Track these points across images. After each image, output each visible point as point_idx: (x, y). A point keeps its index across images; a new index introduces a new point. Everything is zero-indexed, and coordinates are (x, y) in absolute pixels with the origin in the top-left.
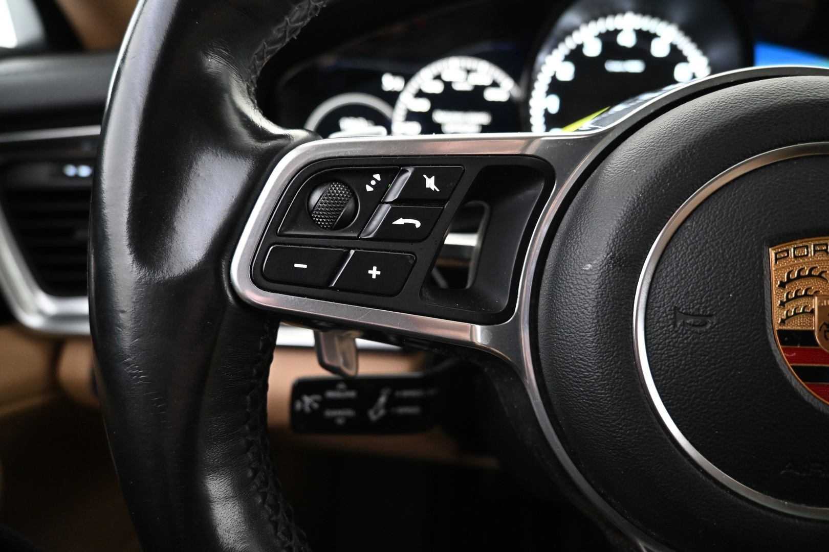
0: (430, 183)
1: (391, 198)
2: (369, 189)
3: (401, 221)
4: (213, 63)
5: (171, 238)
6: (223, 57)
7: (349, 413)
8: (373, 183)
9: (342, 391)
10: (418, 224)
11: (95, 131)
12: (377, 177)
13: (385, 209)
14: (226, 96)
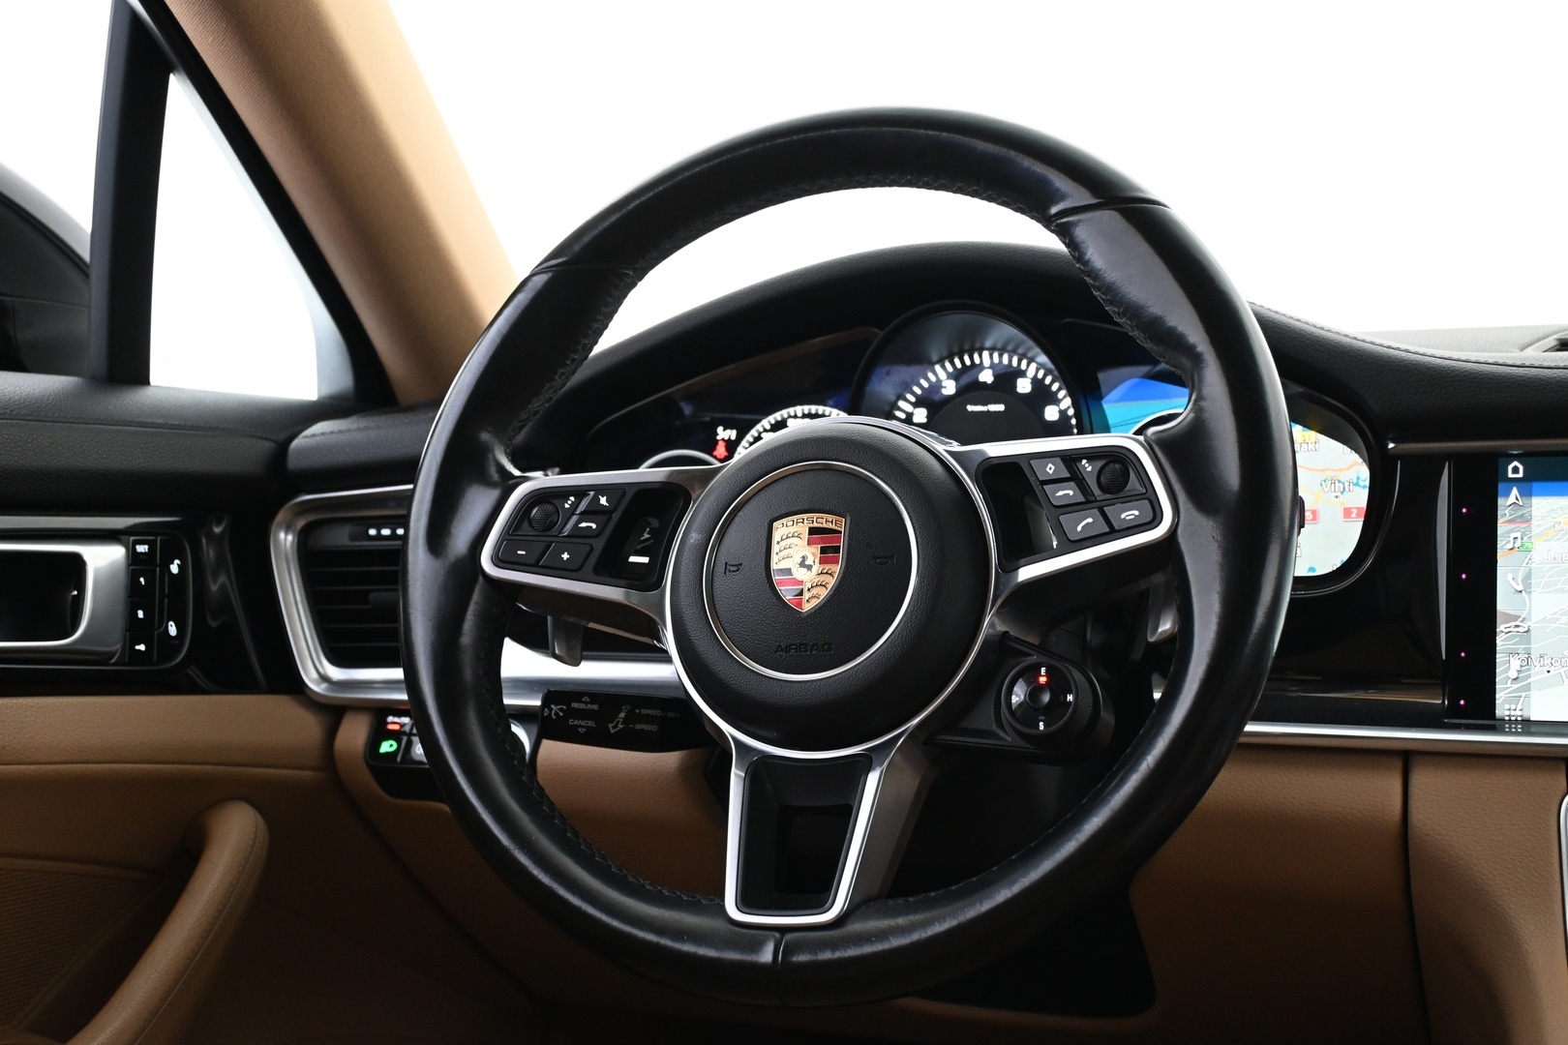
0: (603, 501)
1: (578, 512)
2: (567, 506)
3: (583, 525)
4: (485, 436)
5: (449, 538)
6: (489, 432)
7: (591, 724)
8: (570, 502)
9: (586, 703)
10: (594, 526)
11: (411, 486)
12: (572, 498)
13: (574, 518)
14: (490, 456)
